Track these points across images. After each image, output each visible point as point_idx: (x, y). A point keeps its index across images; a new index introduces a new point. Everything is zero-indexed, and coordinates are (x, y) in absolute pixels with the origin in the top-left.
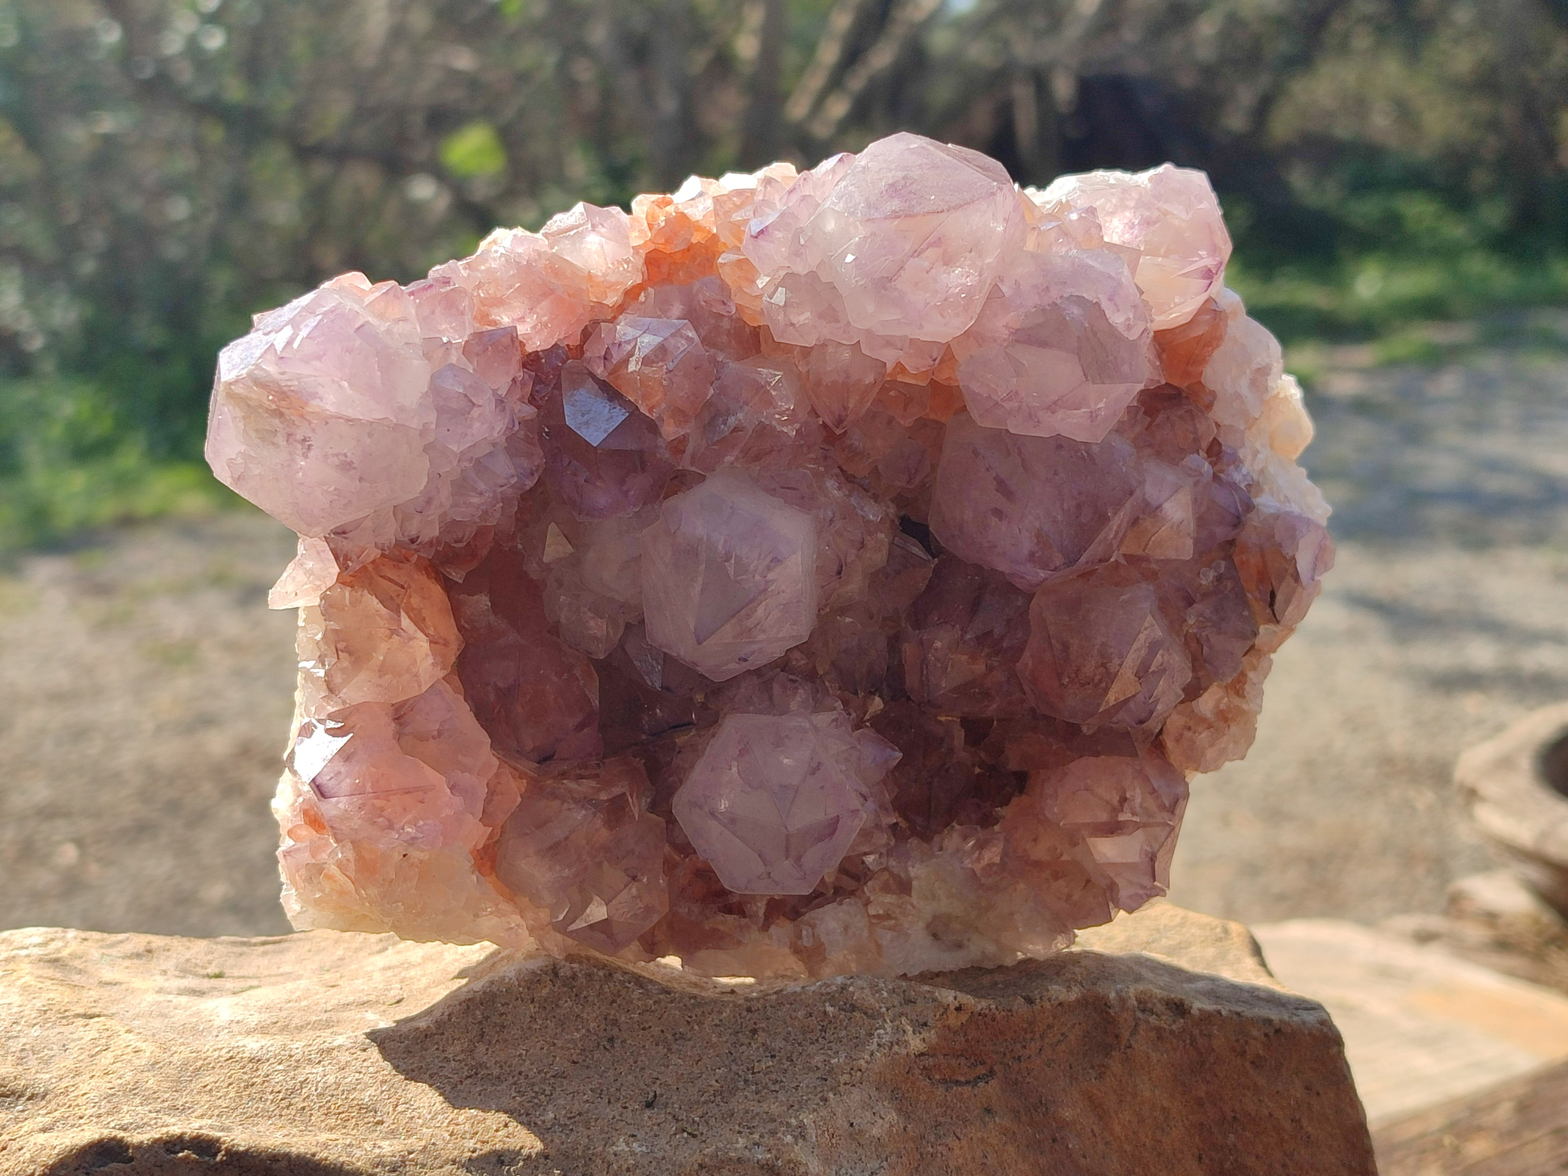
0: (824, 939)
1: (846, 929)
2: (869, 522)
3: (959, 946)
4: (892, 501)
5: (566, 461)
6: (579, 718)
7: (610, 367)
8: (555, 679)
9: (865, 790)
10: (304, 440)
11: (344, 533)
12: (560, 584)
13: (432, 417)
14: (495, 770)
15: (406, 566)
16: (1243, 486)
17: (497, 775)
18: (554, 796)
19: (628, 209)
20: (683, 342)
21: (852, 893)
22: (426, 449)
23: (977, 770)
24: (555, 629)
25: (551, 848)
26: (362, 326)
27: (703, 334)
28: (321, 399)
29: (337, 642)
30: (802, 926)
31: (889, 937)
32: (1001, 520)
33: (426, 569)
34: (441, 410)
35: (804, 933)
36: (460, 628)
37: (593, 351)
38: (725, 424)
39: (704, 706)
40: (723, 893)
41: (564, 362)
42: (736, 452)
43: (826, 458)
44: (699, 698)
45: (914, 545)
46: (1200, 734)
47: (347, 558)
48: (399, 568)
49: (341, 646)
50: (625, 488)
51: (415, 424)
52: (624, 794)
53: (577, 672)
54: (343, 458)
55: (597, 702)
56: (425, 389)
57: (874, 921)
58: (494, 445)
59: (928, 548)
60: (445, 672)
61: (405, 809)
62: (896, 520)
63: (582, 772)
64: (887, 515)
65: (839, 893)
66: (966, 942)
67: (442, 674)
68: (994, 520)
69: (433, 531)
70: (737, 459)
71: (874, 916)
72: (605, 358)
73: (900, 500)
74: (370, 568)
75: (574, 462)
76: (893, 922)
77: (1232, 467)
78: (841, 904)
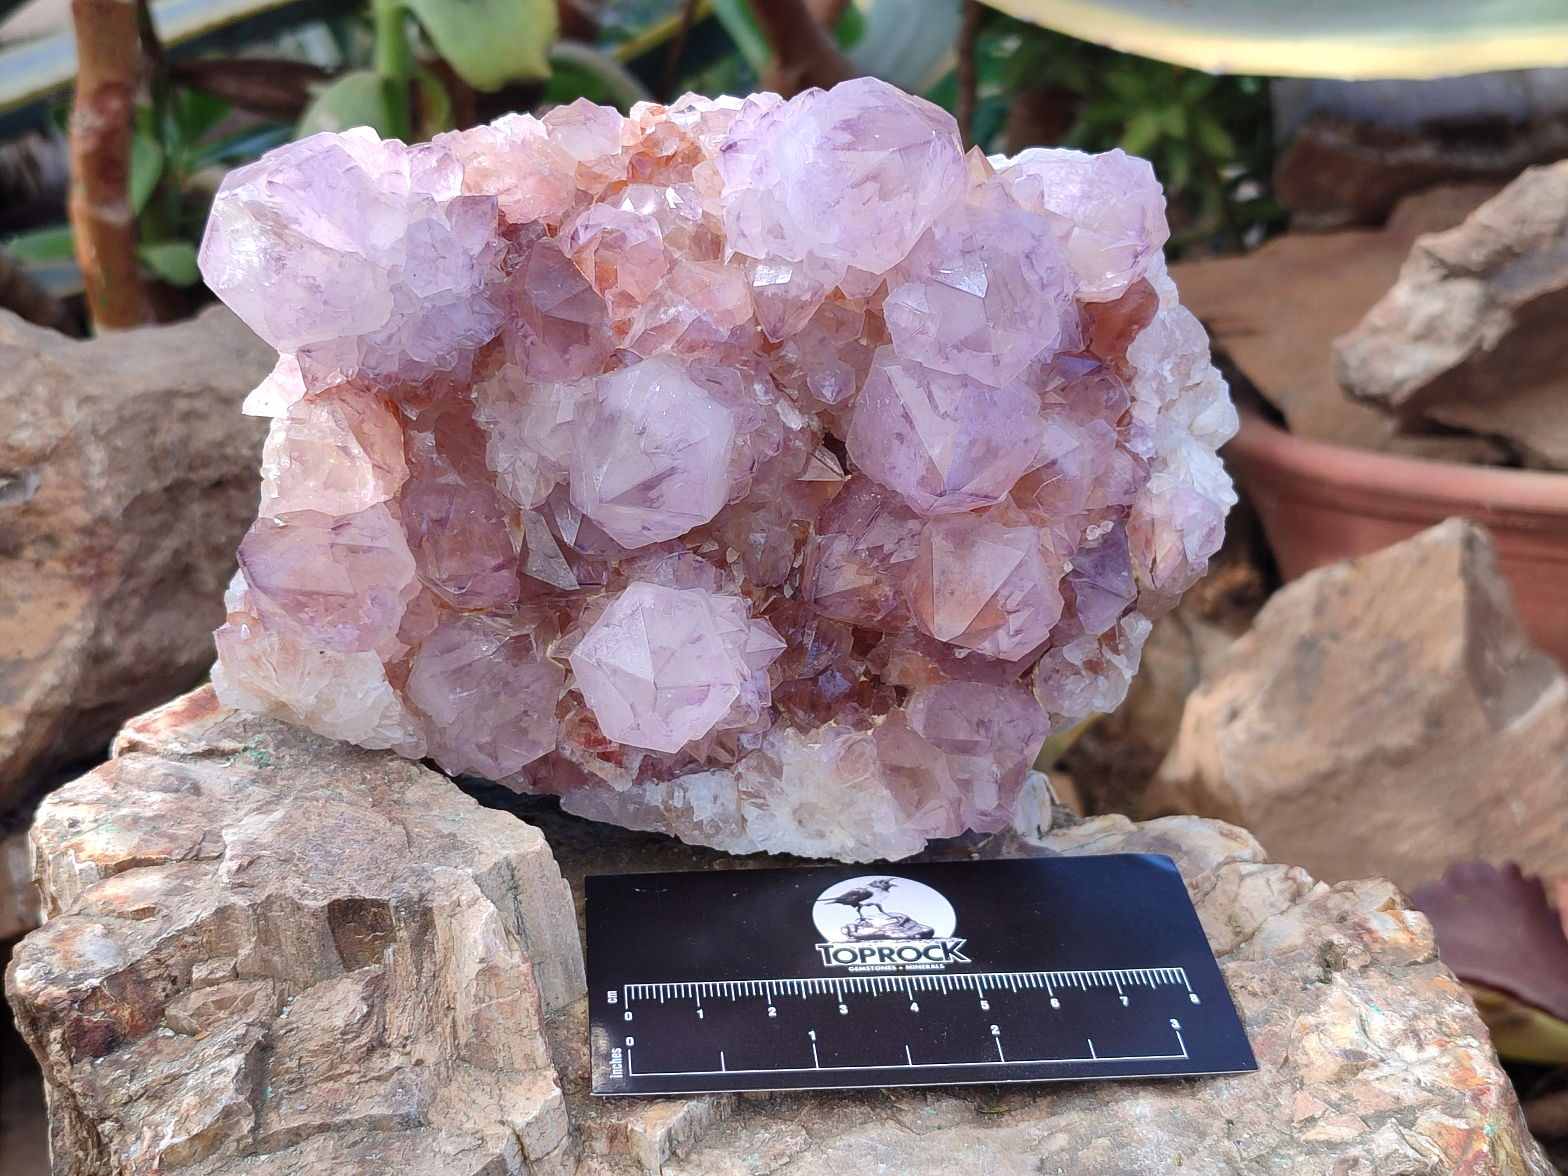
0: (694, 804)
1: (716, 798)
2: (790, 429)
3: (821, 835)
4: (817, 414)
5: (520, 323)
6: (500, 560)
7: (576, 248)
8: (484, 521)
9: (747, 672)
10: (279, 259)
11: (309, 351)
12: (502, 435)
13: (402, 260)
14: (417, 593)
15: (367, 394)
16: (1145, 458)
17: (418, 598)
18: (468, 626)
19: (625, 113)
20: (645, 234)
21: (728, 766)
22: (392, 290)
23: (863, 679)
24: (492, 476)
25: (454, 672)
26: (352, 168)
27: (667, 232)
28: (300, 225)
29: (292, 451)
30: (676, 788)
31: (755, 814)
32: (902, 443)
33: (386, 402)
34: (412, 257)
35: (676, 794)
36: (408, 461)
37: (566, 231)
38: (665, 312)
39: (617, 572)
40: (604, 741)
41: (539, 237)
42: (673, 341)
43: (758, 363)
44: (614, 564)
45: (831, 459)
46: (1067, 678)
47: (315, 379)
48: (359, 396)
49: (295, 454)
50: (567, 357)
51: (385, 262)
52: (528, 635)
53: (506, 520)
54: (311, 281)
55: (519, 549)
56: (402, 235)
57: (743, 796)
58: (459, 298)
59: (843, 466)
60: (387, 498)
61: (326, 610)
62: (819, 434)
63: (498, 611)
64: (809, 426)
65: (712, 763)
66: (828, 834)
67: (383, 498)
68: (896, 443)
69: (393, 367)
70: (673, 347)
71: (744, 792)
72: (573, 238)
73: (824, 414)
74: (334, 391)
75: (527, 325)
76: (762, 801)
77: (1140, 440)
78: (713, 773)
